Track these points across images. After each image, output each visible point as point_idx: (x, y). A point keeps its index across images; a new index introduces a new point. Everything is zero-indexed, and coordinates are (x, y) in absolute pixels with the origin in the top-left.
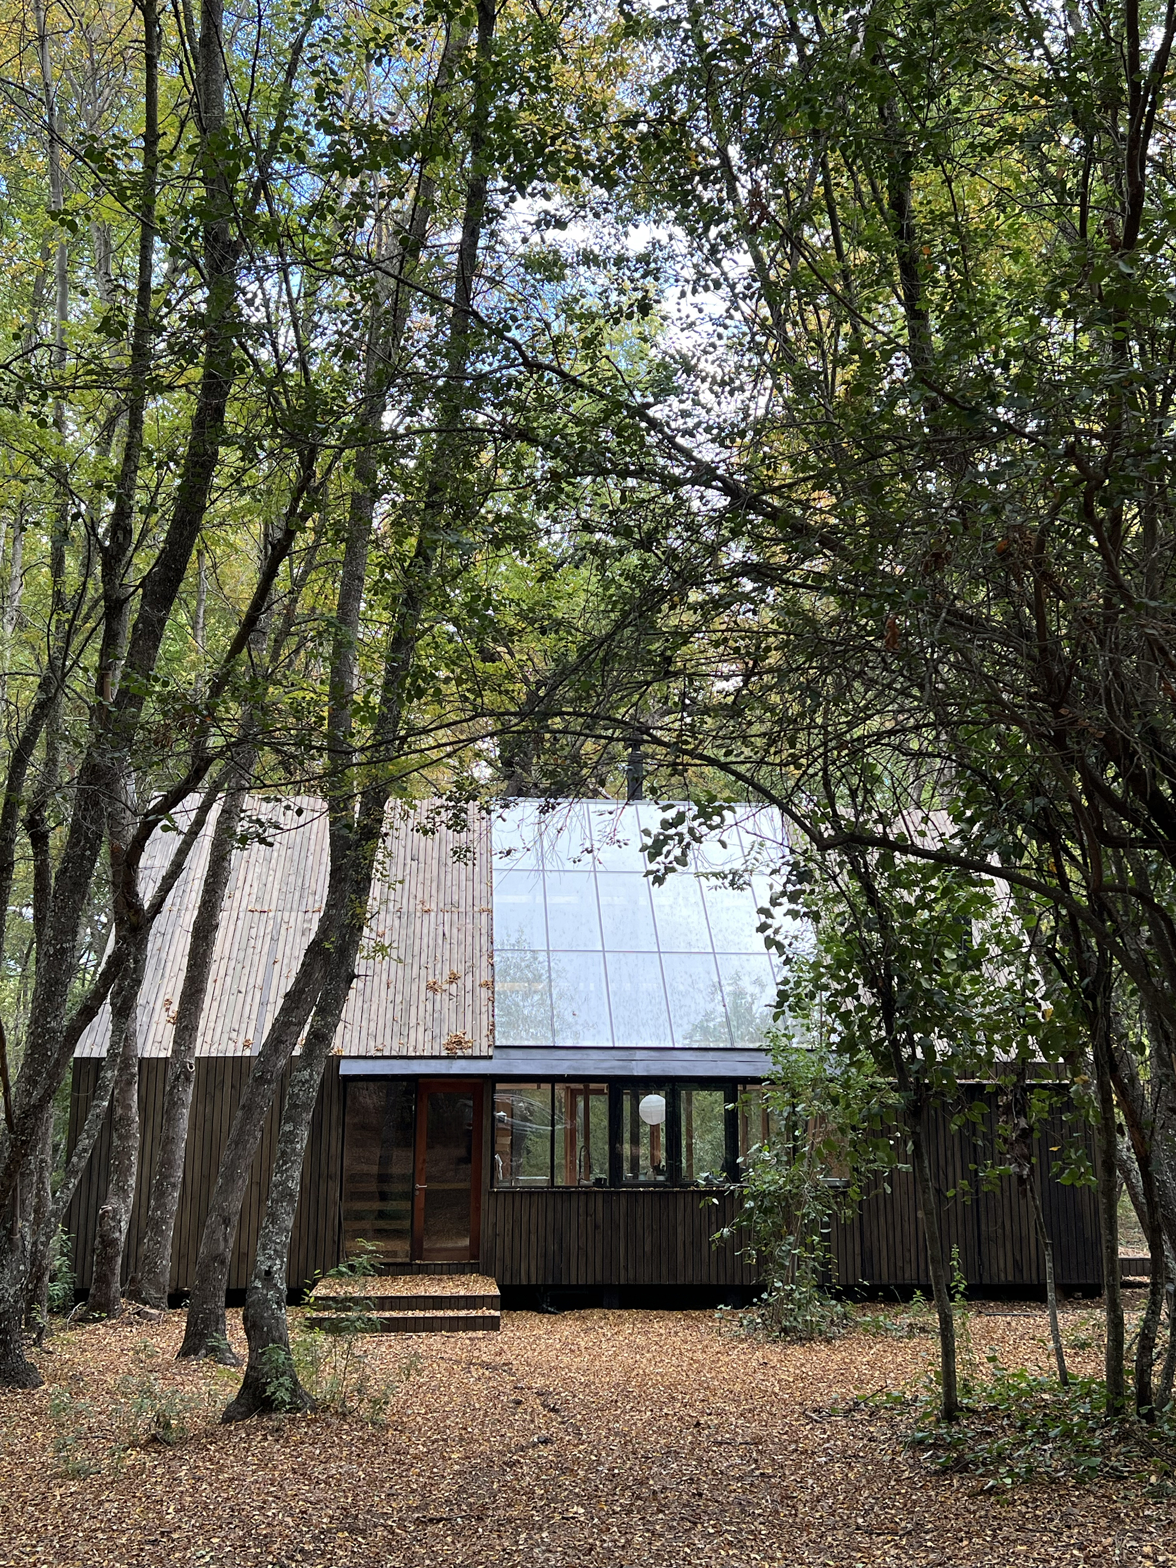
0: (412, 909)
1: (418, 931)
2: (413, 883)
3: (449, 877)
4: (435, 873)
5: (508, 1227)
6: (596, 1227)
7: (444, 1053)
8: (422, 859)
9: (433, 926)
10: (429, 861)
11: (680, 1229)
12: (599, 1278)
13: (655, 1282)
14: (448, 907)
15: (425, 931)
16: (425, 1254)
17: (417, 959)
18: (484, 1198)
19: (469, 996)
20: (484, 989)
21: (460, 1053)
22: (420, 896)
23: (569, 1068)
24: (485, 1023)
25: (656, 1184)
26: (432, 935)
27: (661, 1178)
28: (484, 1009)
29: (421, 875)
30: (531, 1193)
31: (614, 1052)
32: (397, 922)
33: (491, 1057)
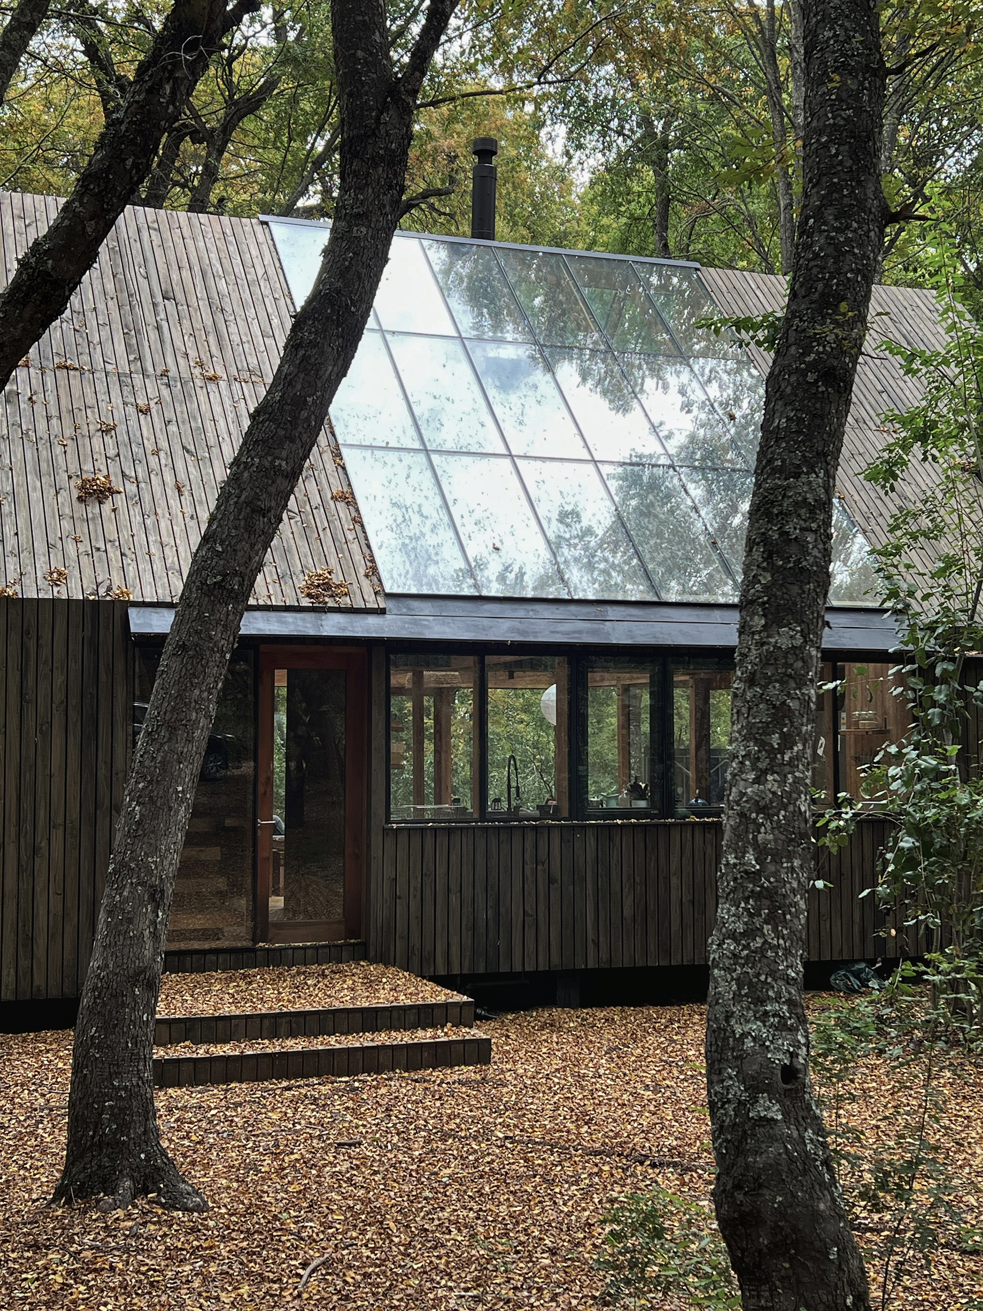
0: (185, 375)
1: (204, 407)
2: (176, 335)
3: (233, 329)
4: (209, 322)
5: (416, 883)
6: (550, 881)
7: (306, 602)
8: (180, 297)
9: (228, 403)
10: (193, 301)
11: (675, 881)
12: (555, 959)
13: (640, 963)
14: (246, 375)
15: (217, 409)
16: (272, 932)
17: (215, 451)
18: (376, 839)
19: (320, 514)
20: (341, 506)
21: (331, 603)
22: (192, 354)
23: (512, 630)
24: (358, 557)
25: (639, 814)
26: (231, 416)
27: (642, 804)
28: (350, 536)
29: (186, 323)
30: (449, 831)
31: (573, 608)
32: (165, 392)
33: (382, 612)
